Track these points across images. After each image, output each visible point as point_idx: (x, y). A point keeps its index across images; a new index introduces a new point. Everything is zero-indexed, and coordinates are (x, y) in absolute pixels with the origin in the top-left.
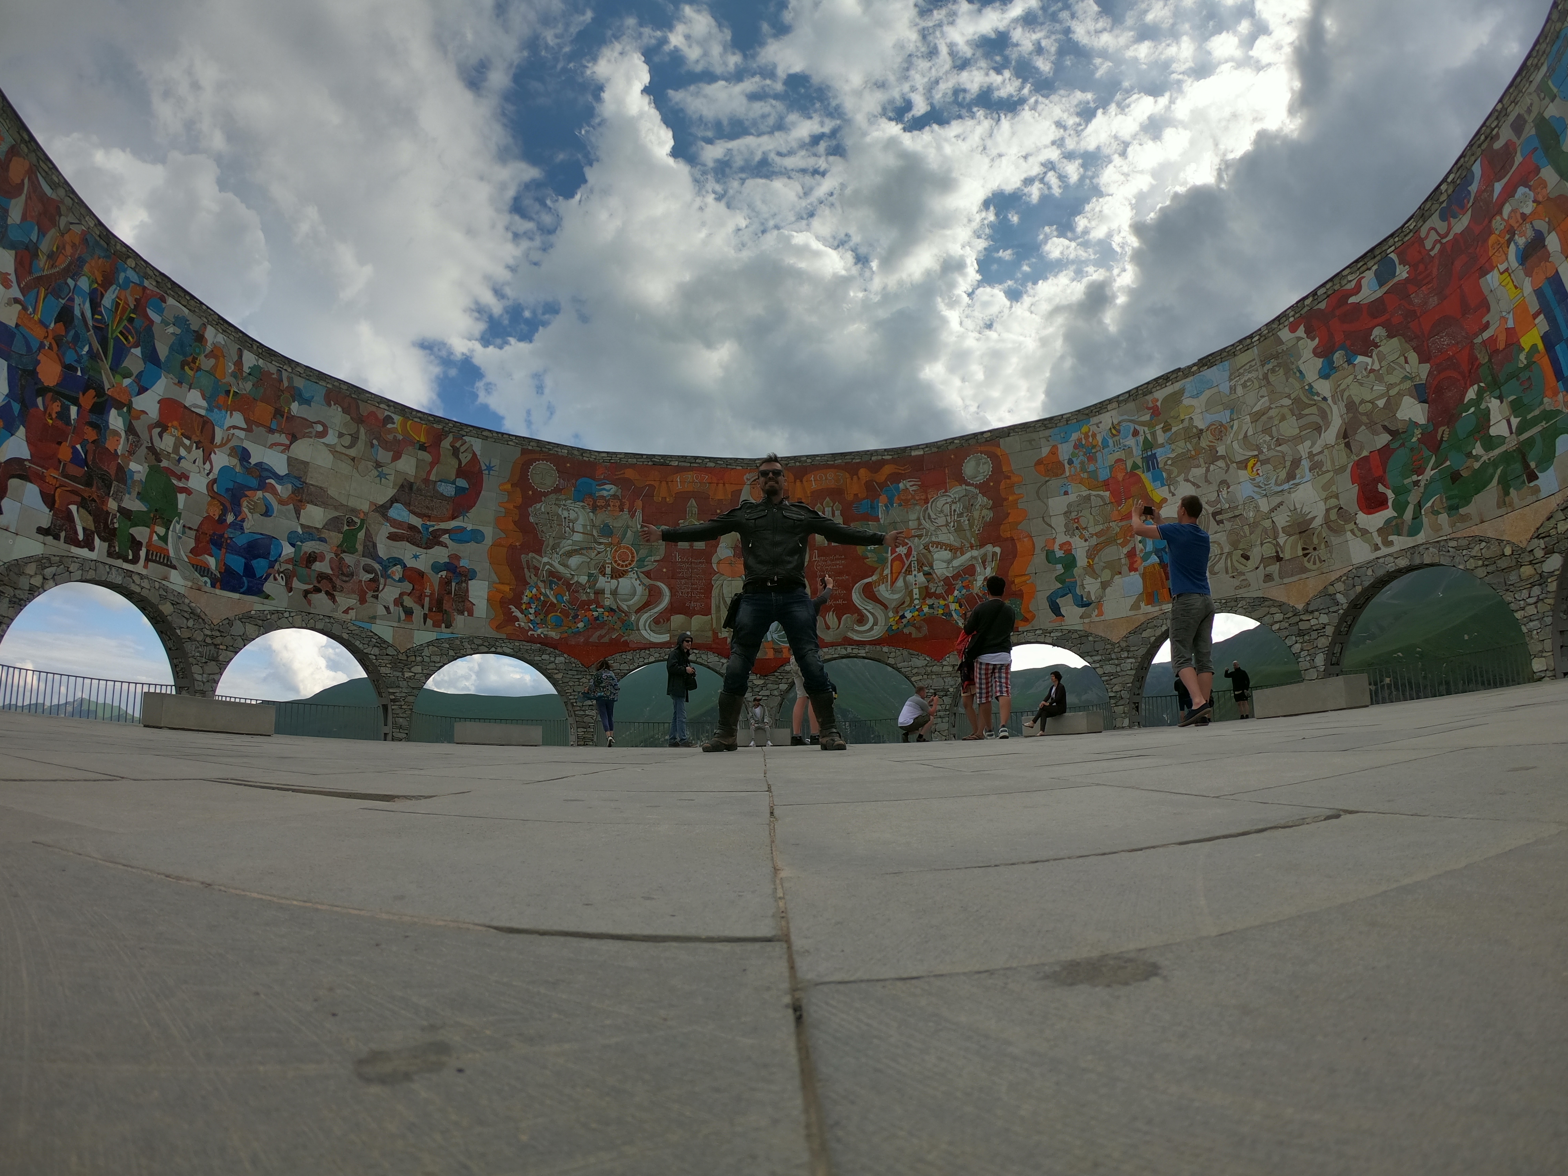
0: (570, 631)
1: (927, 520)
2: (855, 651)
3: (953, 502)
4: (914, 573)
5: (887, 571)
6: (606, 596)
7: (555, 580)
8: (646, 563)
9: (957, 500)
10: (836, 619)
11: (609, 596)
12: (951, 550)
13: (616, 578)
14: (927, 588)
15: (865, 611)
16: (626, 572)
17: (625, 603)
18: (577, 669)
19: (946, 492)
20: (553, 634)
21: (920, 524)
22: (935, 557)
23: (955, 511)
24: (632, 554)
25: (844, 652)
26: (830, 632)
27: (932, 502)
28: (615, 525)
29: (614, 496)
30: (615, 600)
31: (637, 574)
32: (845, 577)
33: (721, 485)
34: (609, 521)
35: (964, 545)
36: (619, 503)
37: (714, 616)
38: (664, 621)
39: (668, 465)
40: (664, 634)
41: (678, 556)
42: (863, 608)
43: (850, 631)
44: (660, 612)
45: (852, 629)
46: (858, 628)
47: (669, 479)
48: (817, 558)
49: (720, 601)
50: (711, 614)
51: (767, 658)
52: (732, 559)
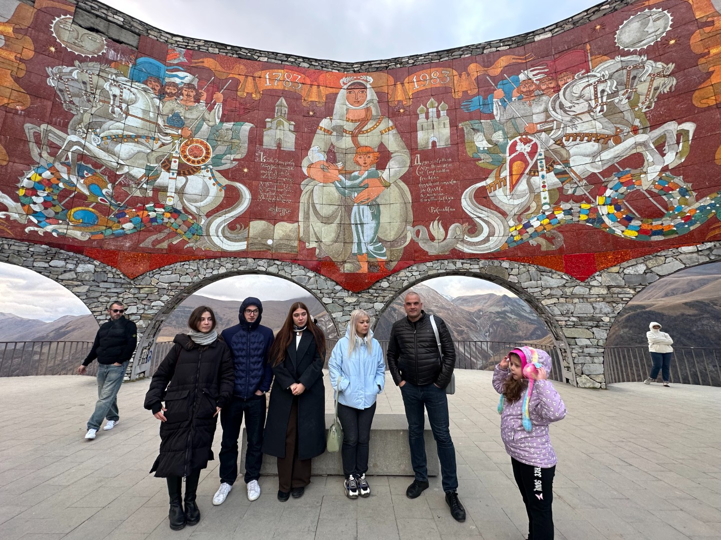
0: (109, 232)
1: (558, 110)
2: (467, 266)
3: (600, 81)
4: (541, 173)
5: (505, 173)
6: (169, 194)
7: (90, 166)
8: (223, 161)
9: (607, 77)
10: (442, 230)
11: (173, 194)
12: (597, 141)
13: (185, 175)
14: (560, 190)
15: (478, 220)
16: (198, 169)
17: (193, 204)
18: (117, 280)
19: (588, 71)
20: (77, 234)
21: (548, 116)
22: (571, 152)
23: (603, 91)
24: (207, 149)
25: (452, 267)
26: (435, 243)
27: (566, 89)
28: (187, 116)
29: (189, 86)
30: (181, 199)
31: (212, 173)
32: (453, 182)
33: (315, 88)
34: (181, 111)
35: (622, 131)
36: (194, 93)
37: (301, 224)
38: (241, 227)
39: (256, 60)
40: (240, 241)
41: (263, 156)
42: (475, 217)
43: (459, 242)
44: (237, 216)
45: (463, 241)
46: (469, 239)
47: (257, 74)
48: (419, 163)
49: (309, 208)
50: (298, 221)
51: (360, 272)
52: (325, 164)
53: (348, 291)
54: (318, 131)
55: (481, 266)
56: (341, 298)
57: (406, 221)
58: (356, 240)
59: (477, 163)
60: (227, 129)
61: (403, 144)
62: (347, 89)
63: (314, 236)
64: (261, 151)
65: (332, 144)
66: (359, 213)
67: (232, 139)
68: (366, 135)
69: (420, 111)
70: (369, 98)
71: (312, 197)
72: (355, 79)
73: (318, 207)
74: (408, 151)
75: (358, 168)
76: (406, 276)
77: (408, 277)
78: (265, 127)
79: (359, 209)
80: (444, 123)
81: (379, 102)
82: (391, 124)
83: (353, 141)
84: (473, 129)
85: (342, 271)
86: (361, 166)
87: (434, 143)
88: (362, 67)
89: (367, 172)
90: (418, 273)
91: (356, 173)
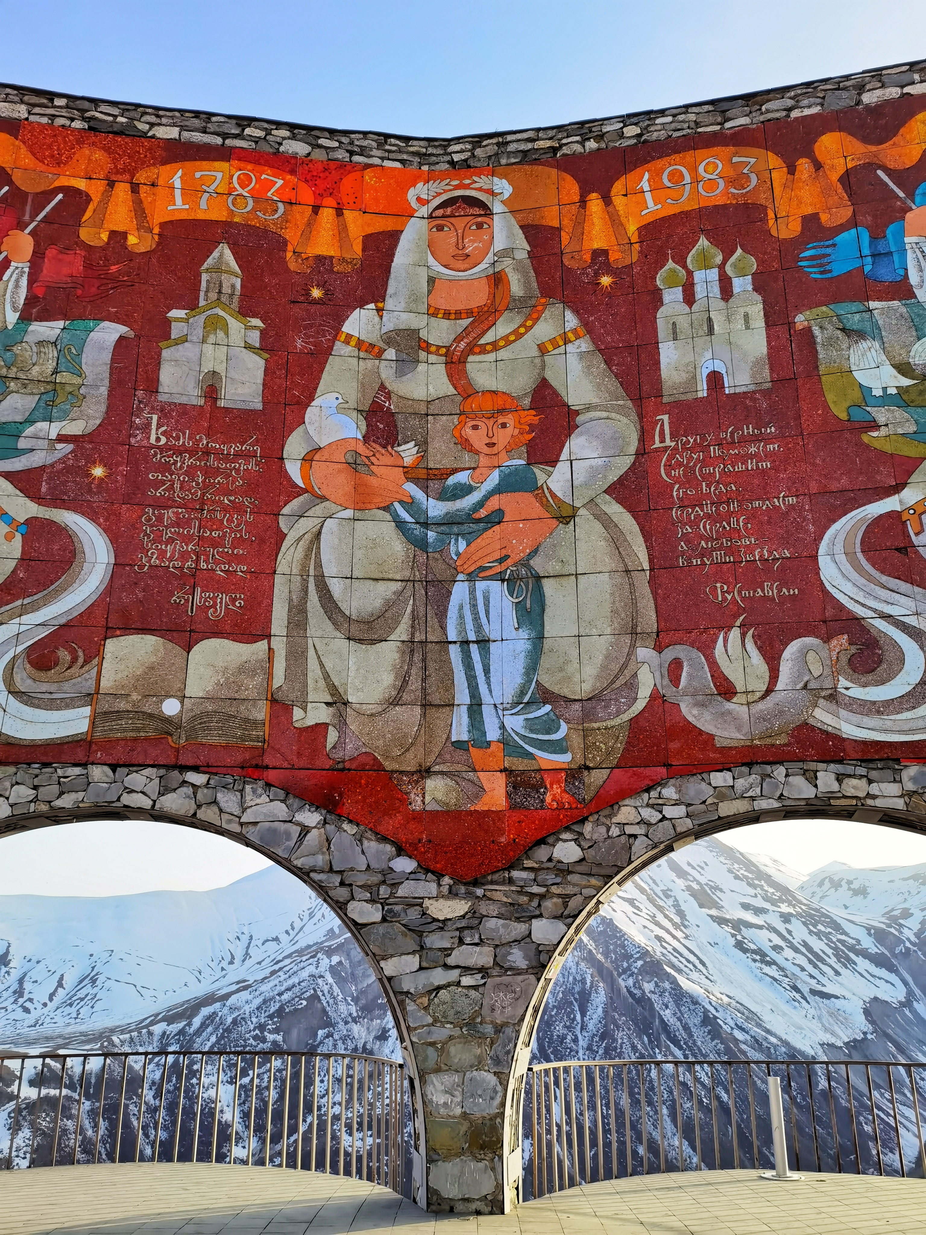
2: (856, 787)
10: (756, 658)
15: (880, 624)
25: (801, 788)
26: (737, 706)
32: (786, 501)
38: (74, 660)
39: (144, 135)
40: (67, 707)
41: (159, 426)
42: (870, 614)
43: (821, 702)
44: (63, 621)
45: (833, 697)
46: (857, 692)
47: (141, 177)
48: (668, 442)
49: (305, 590)
50: (268, 636)
51: (480, 806)
52: (362, 449)
53: (439, 876)
54: (339, 347)
55: (910, 786)
56: (416, 903)
57: (634, 633)
58: (462, 696)
59: (865, 438)
60: (40, 343)
61: (613, 384)
62: (430, 217)
63: (322, 683)
64: (153, 410)
65: (382, 387)
66: (474, 606)
67: (55, 372)
68: (491, 357)
69: (663, 281)
70: (499, 244)
71: (318, 553)
72: (456, 187)
73: (336, 587)
74: (629, 403)
75: (467, 459)
76: (642, 822)
77: (649, 824)
78: (167, 336)
79: (472, 592)
80: (746, 317)
81: (531, 255)
82: (571, 321)
83: (450, 377)
84: (843, 330)
85: (417, 805)
86: (477, 453)
87: (715, 379)
88: (478, 152)
89: (496, 473)
90: (681, 811)
91: (462, 477)
